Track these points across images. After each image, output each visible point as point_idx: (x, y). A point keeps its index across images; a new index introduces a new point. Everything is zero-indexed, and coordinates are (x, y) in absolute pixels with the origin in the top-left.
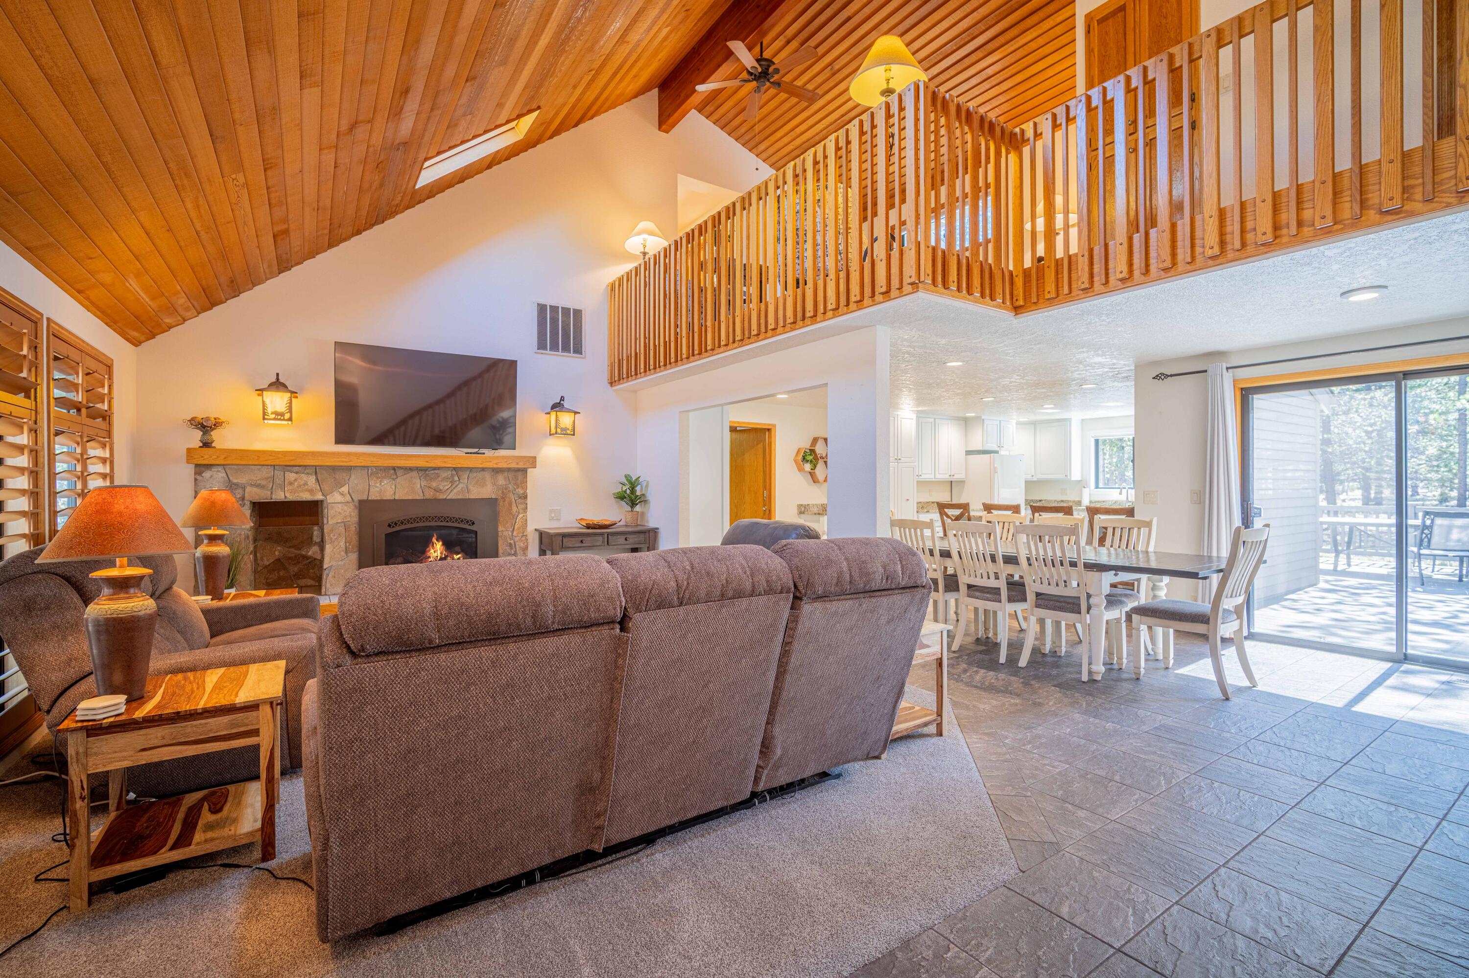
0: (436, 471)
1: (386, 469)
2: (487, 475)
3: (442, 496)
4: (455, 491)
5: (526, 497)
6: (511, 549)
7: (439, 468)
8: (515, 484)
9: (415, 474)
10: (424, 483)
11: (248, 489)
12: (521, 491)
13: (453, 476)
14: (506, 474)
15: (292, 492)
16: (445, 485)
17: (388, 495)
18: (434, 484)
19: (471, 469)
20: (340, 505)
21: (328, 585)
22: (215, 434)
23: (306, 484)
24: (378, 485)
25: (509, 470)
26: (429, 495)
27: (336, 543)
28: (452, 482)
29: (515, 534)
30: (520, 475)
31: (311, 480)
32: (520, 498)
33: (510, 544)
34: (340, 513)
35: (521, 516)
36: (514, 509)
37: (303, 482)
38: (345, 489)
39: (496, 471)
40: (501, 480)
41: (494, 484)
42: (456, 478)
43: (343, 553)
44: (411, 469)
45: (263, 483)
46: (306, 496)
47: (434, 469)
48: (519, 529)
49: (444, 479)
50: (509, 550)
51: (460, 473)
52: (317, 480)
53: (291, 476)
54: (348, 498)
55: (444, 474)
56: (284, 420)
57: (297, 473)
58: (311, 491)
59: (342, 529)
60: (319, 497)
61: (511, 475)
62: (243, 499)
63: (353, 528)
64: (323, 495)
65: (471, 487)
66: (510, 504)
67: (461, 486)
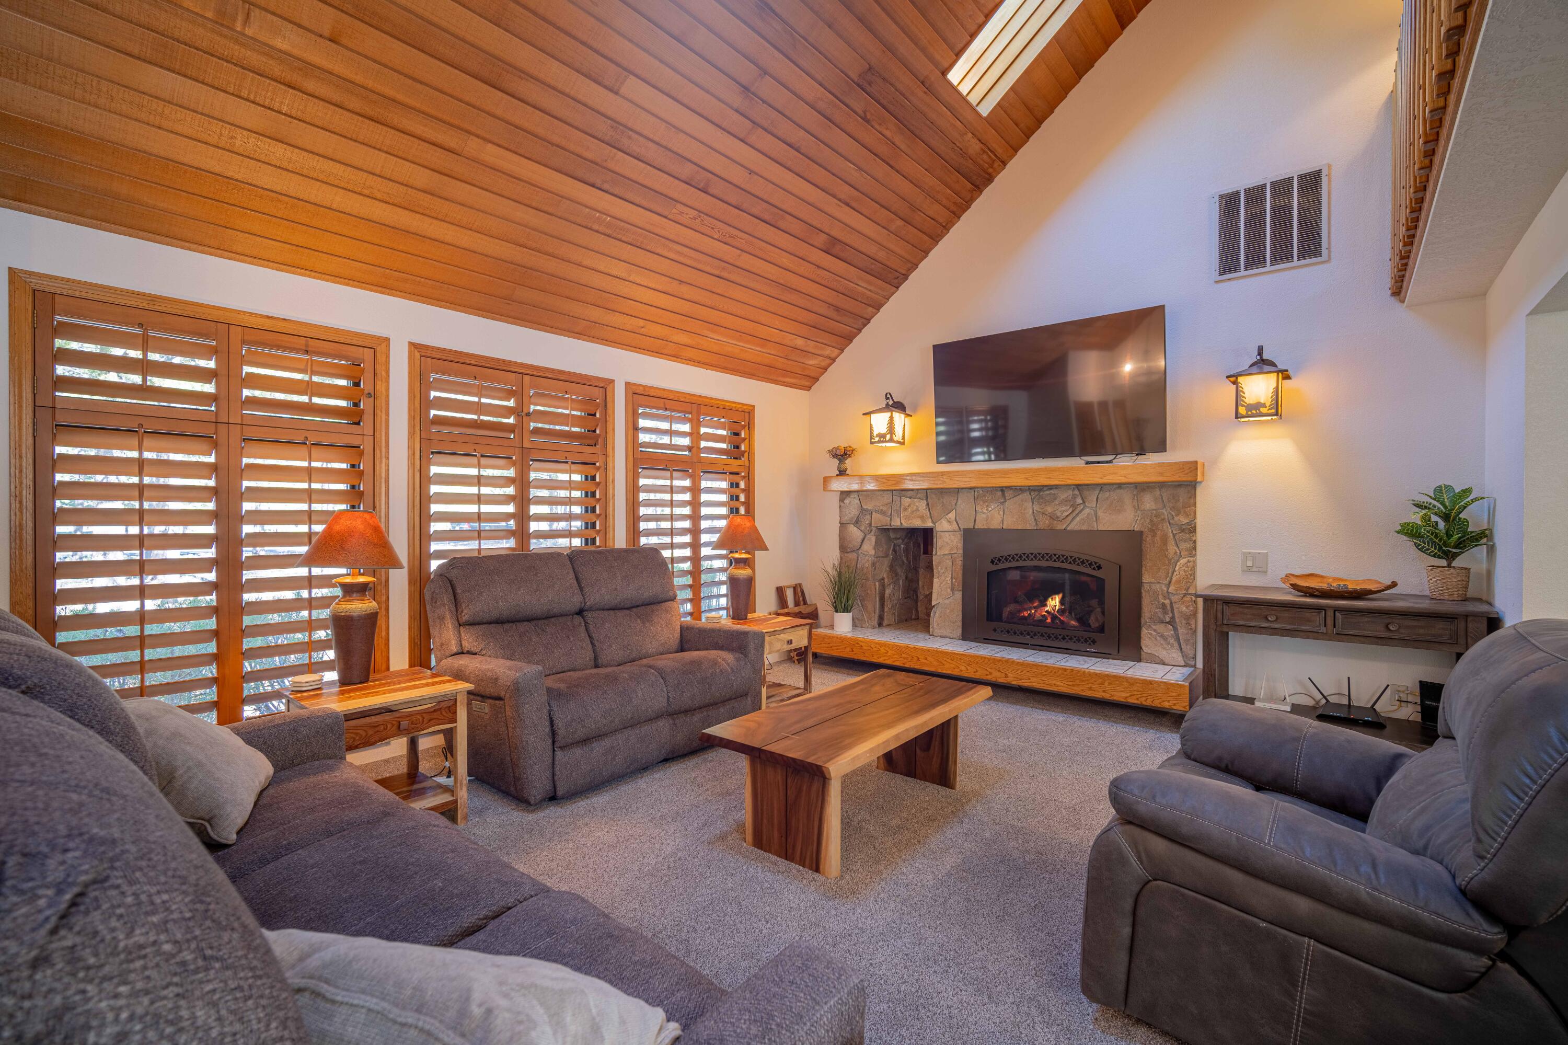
0: (1052, 491)
1: (993, 490)
2: (1126, 496)
3: (1061, 526)
4: (1078, 519)
5: (1193, 530)
6: (1165, 613)
7: (1056, 487)
8: (1173, 508)
9: (1026, 495)
10: (1036, 508)
11: (874, 515)
12: (1184, 520)
13: (1074, 497)
14: (1157, 492)
15: (907, 518)
16: (1063, 511)
17: (995, 524)
18: (1049, 509)
19: (1102, 487)
20: (947, 534)
21: (935, 626)
22: (848, 463)
23: (917, 510)
24: (985, 511)
25: (1162, 485)
26: (1044, 523)
27: (943, 578)
28: (1074, 506)
29: (1172, 589)
30: (1182, 494)
31: (922, 505)
32: (1183, 531)
33: (1164, 605)
34: (947, 543)
35: (1183, 561)
36: (1172, 548)
37: (915, 508)
38: (952, 515)
39: (1140, 488)
40: (1149, 502)
41: (1137, 508)
42: (1079, 501)
43: (949, 590)
44: (1020, 490)
45: (884, 509)
46: (918, 523)
47: (1051, 487)
48: (1178, 582)
49: (1061, 503)
50: (1160, 615)
51: (1086, 493)
52: (928, 505)
53: (906, 501)
54: (955, 526)
55: (1064, 495)
56: (886, 442)
57: (910, 498)
58: (922, 518)
59: (949, 563)
60: (929, 524)
61: (1166, 494)
62: (870, 525)
63: (959, 562)
64: (933, 522)
65: (1100, 513)
66: (1165, 541)
67: (1086, 511)
